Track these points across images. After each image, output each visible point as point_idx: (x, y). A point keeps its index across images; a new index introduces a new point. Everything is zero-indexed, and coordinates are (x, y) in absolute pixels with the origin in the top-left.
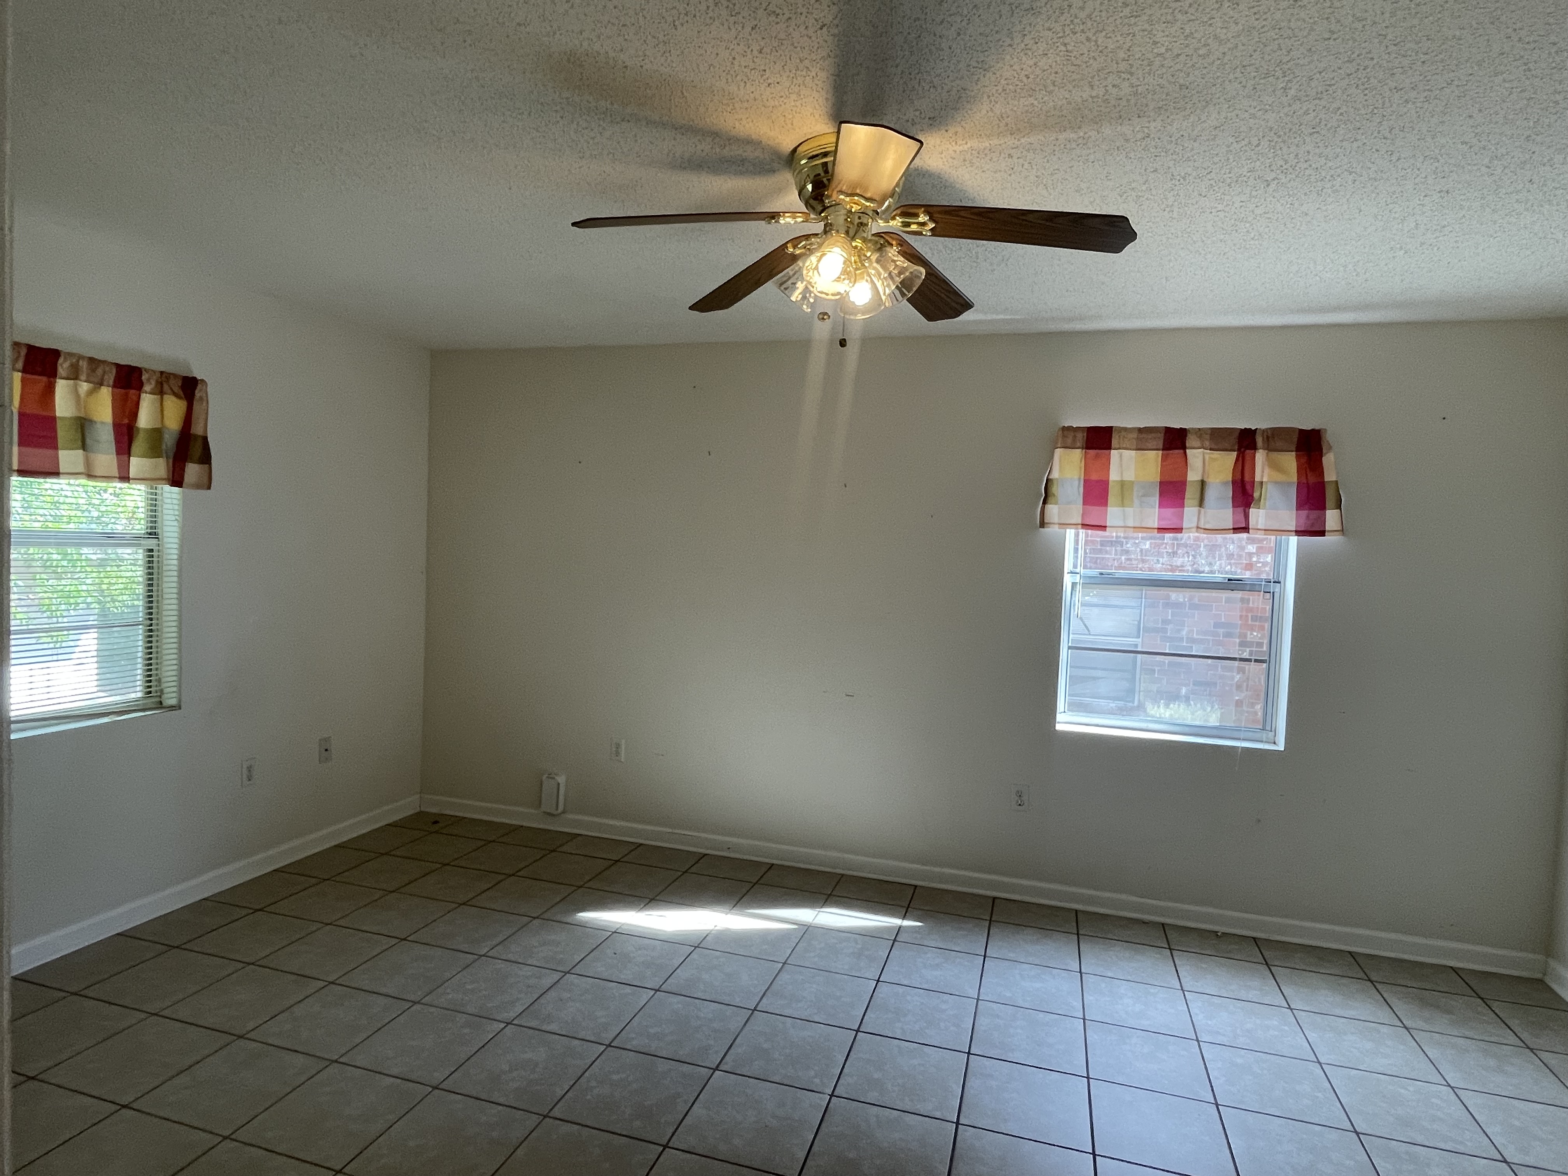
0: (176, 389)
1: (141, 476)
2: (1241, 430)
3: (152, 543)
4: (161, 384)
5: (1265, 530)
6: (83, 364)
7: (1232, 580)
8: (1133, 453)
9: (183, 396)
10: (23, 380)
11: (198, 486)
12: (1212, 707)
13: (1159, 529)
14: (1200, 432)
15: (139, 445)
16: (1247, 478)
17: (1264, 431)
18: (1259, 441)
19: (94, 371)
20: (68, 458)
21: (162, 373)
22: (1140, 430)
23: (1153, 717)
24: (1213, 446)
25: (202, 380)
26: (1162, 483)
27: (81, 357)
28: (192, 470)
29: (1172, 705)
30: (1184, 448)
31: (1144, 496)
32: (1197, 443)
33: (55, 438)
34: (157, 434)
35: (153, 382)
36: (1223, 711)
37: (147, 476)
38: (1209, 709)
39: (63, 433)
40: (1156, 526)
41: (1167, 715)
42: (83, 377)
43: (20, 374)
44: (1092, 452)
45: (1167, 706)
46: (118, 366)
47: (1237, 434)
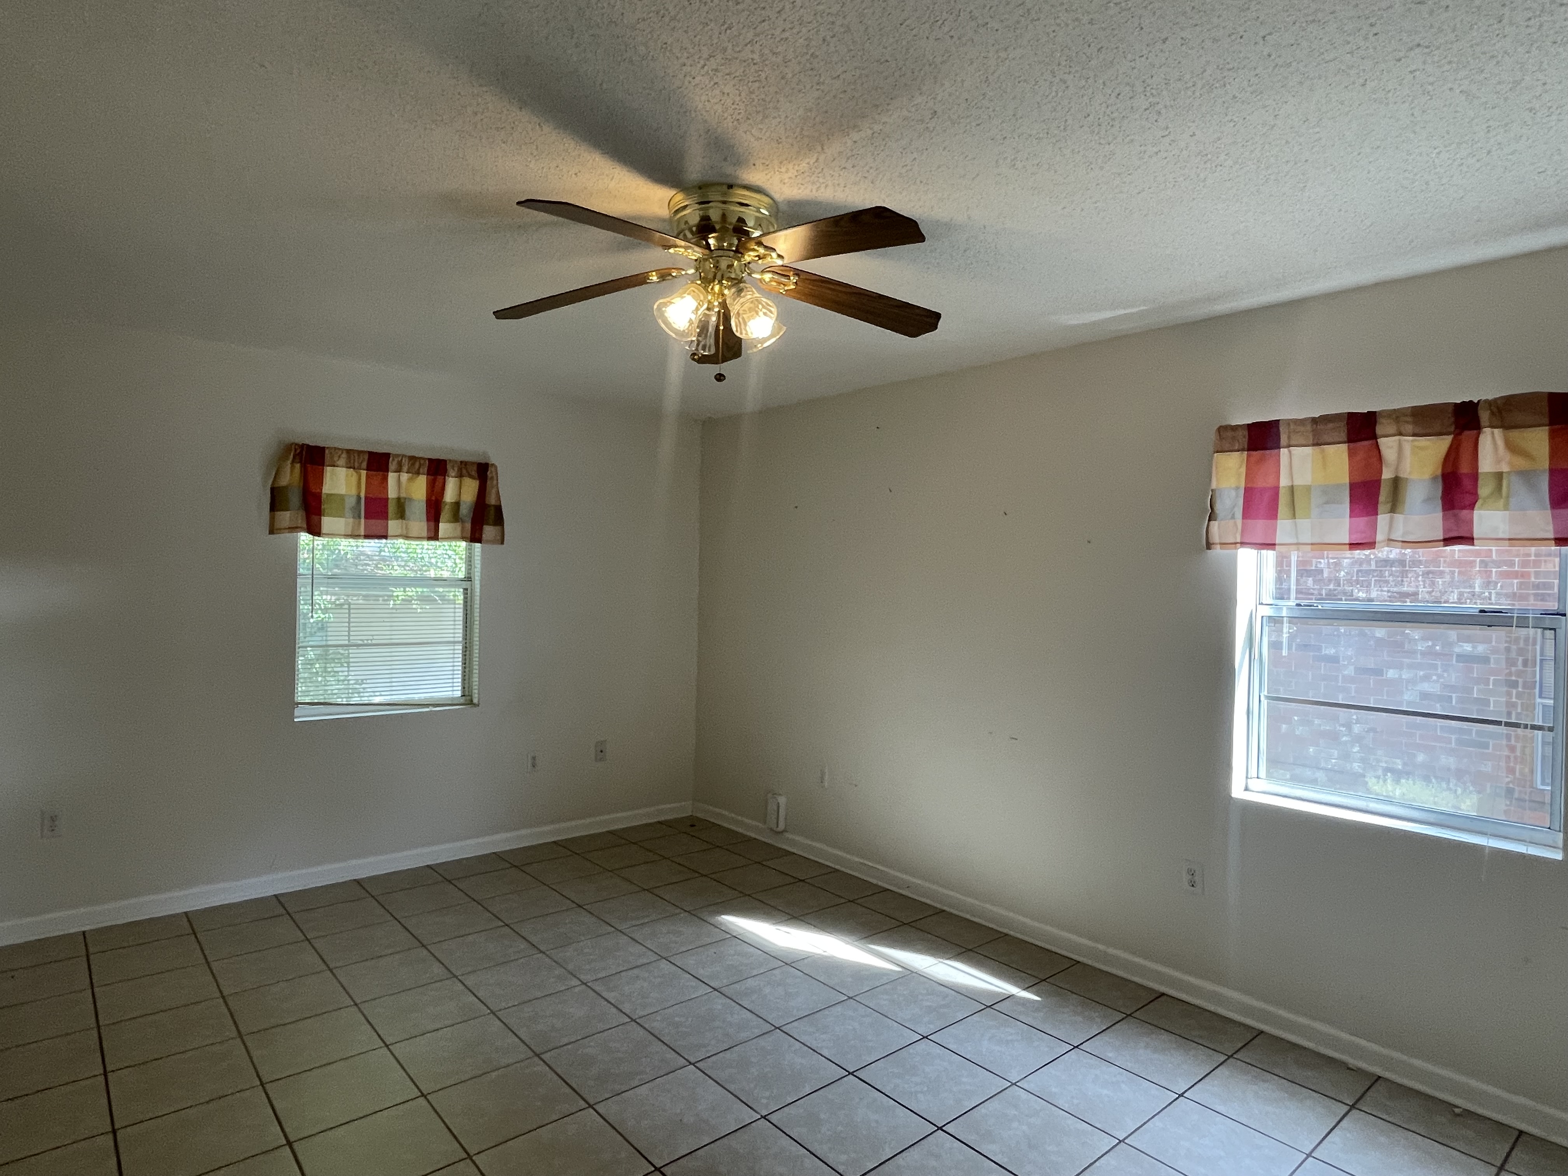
0: (474, 473)
1: (447, 536)
2: (1456, 405)
3: (466, 585)
4: (461, 469)
5: (1510, 539)
6: (405, 462)
7: (1485, 612)
8: (1308, 450)
9: (476, 475)
10: (368, 476)
11: (493, 542)
12: (1464, 790)
13: (1350, 544)
14: (1396, 415)
15: (445, 514)
16: (1464, 468)
17: (1489, 403)
18: (1484, 416)
19: (413, 464)
20: (393, 525)
21: (461, 462)
22: (1314, 421)
23: (1377, 794)
24: (1417, 431)
25: (493, 465)
26: (1353, 487)
27: (403, 456)
28: (489, 531)
29: (1403, 781)
30: (1374, 437)
31: (1327, 503)
32: (1392, 429)
33: (387, 513)
34: (457, 505)
35: (456, 469)
36: (1481, 796)
37: (451, 536)
38: (1459, 791)
39: (392, 508)
40: (1347, 542)
41: (1398, 792)
42: (405, 468)
43: (365, 472)
44: (1256, 454)
45: (1397, 781)
46: (430, 460)
47: (1451, 409)
